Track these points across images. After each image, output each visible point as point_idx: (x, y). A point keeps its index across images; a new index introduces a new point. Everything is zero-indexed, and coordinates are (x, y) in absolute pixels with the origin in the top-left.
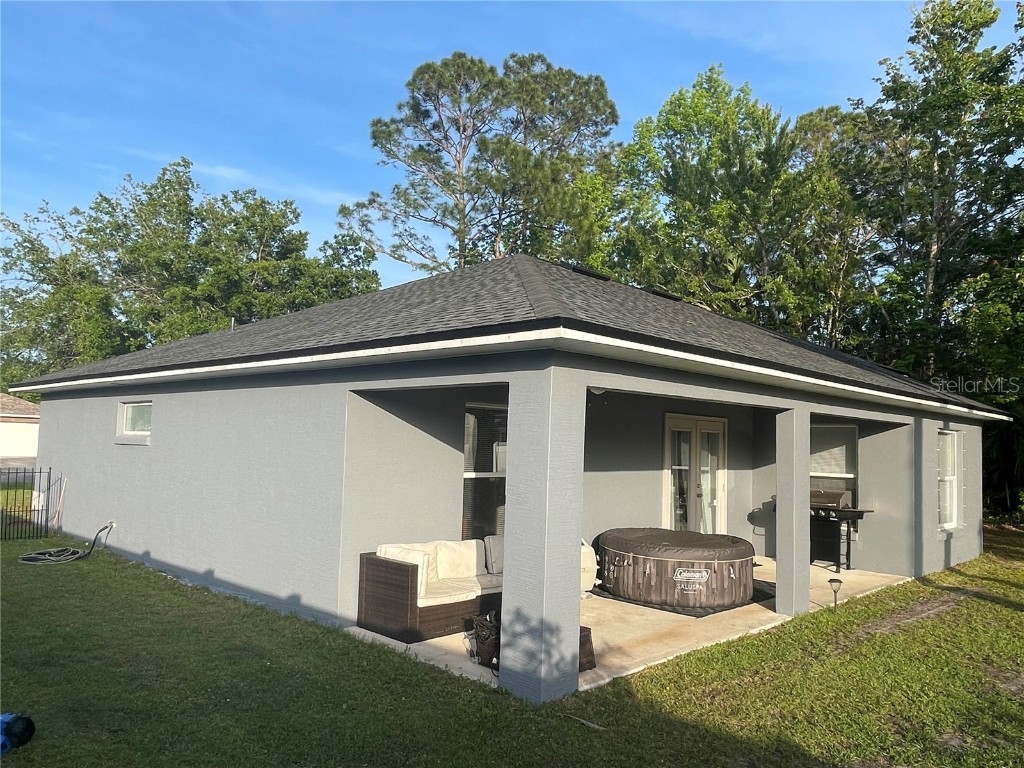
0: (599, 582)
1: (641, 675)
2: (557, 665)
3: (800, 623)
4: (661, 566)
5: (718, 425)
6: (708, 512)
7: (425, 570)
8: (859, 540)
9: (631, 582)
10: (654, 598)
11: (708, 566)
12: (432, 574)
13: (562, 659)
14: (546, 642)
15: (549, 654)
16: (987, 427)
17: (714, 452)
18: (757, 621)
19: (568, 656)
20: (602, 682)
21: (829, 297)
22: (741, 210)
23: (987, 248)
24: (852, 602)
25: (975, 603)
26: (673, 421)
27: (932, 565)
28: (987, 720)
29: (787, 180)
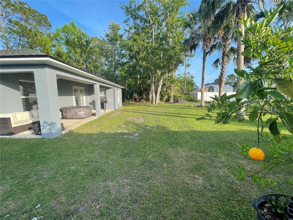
0: (62, 117)
1: (75, 129)
2: (57, 130)
3: (100, 117)
4: (75, 112)
5: (82, 88)
6: (82, 103)
7: (13, 118)
8: (107, 105)
9: (69, 116)
10: (74, 118)
11: (84, 111)
12: (15, 120)
13: (58, 129)
14: (53, 126)
15: (54, 128)
16: (122, 89)
17: (82, 93)
18: (94, 118)
19: (59, 128)
20: (67, 132)
21: (98, 69)
22: (82, 51)
23: (120, 65)
24: (107, 113)
25: (123, 111)
26: (74, 87)
27: (117, 108)
28: (127, 123)
29: (90, 47)
